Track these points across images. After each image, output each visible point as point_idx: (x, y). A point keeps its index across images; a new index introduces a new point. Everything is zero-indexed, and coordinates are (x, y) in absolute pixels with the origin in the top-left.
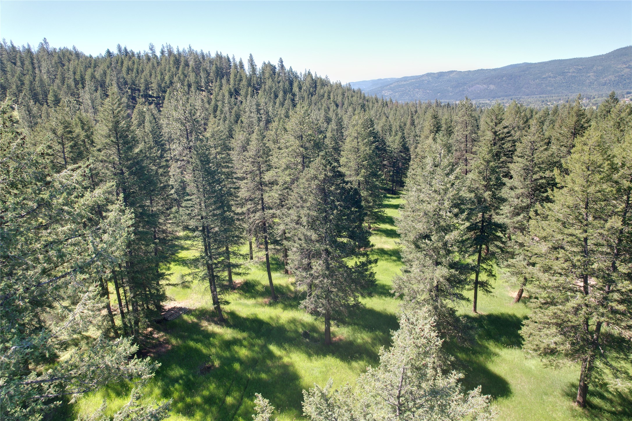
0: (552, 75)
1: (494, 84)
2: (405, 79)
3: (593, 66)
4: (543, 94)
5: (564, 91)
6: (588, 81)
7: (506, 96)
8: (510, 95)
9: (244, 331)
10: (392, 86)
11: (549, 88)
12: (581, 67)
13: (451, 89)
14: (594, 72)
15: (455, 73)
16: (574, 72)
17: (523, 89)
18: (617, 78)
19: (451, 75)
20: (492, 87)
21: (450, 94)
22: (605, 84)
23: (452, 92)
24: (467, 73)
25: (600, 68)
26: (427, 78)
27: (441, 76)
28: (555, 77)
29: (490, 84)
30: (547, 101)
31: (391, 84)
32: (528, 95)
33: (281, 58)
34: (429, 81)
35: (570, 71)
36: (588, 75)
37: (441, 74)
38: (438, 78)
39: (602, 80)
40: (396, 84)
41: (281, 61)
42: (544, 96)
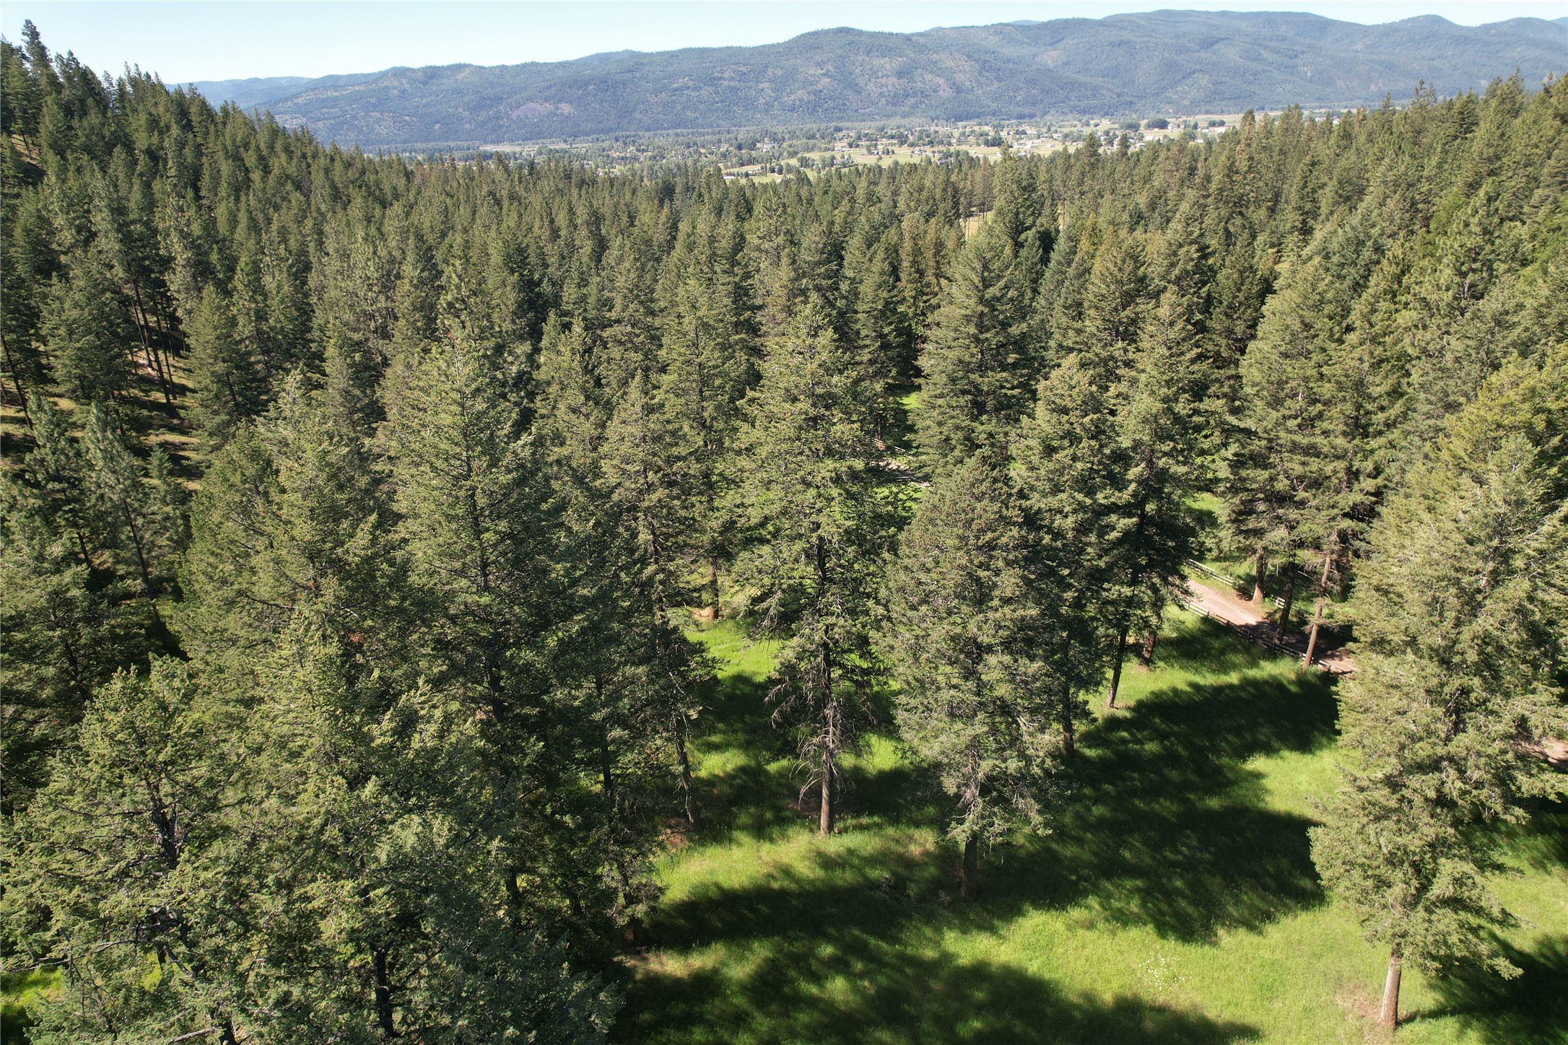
0: (691, 84)
1: (570, 103)
3: (766, 67)
4: (679, 126)
5: (721, 122)
6: (762, 101)
7: (603, 131)
8: (610, 130)
10: (300, 101)
11: (690, 115)
12: (743, 69)
13: (467, 113)
15: (468, 71)
16: (732, 79)
19: (460, 77)
20: (566, 108)
21: (467, 126)
23: (470, 122)
24: (497, 71)
26: (396, 83)
27: (432, 77)
28: (698, 89)
29: (560, 101)
30: (695, 144)
31: (297, 96)
32: (649, 130)
34: (404, 92)
35: (726, 75)
36: (761, 86)
37: (432, 73)
38: (425, 83)
39: (788, 100)
40: (311, 95)
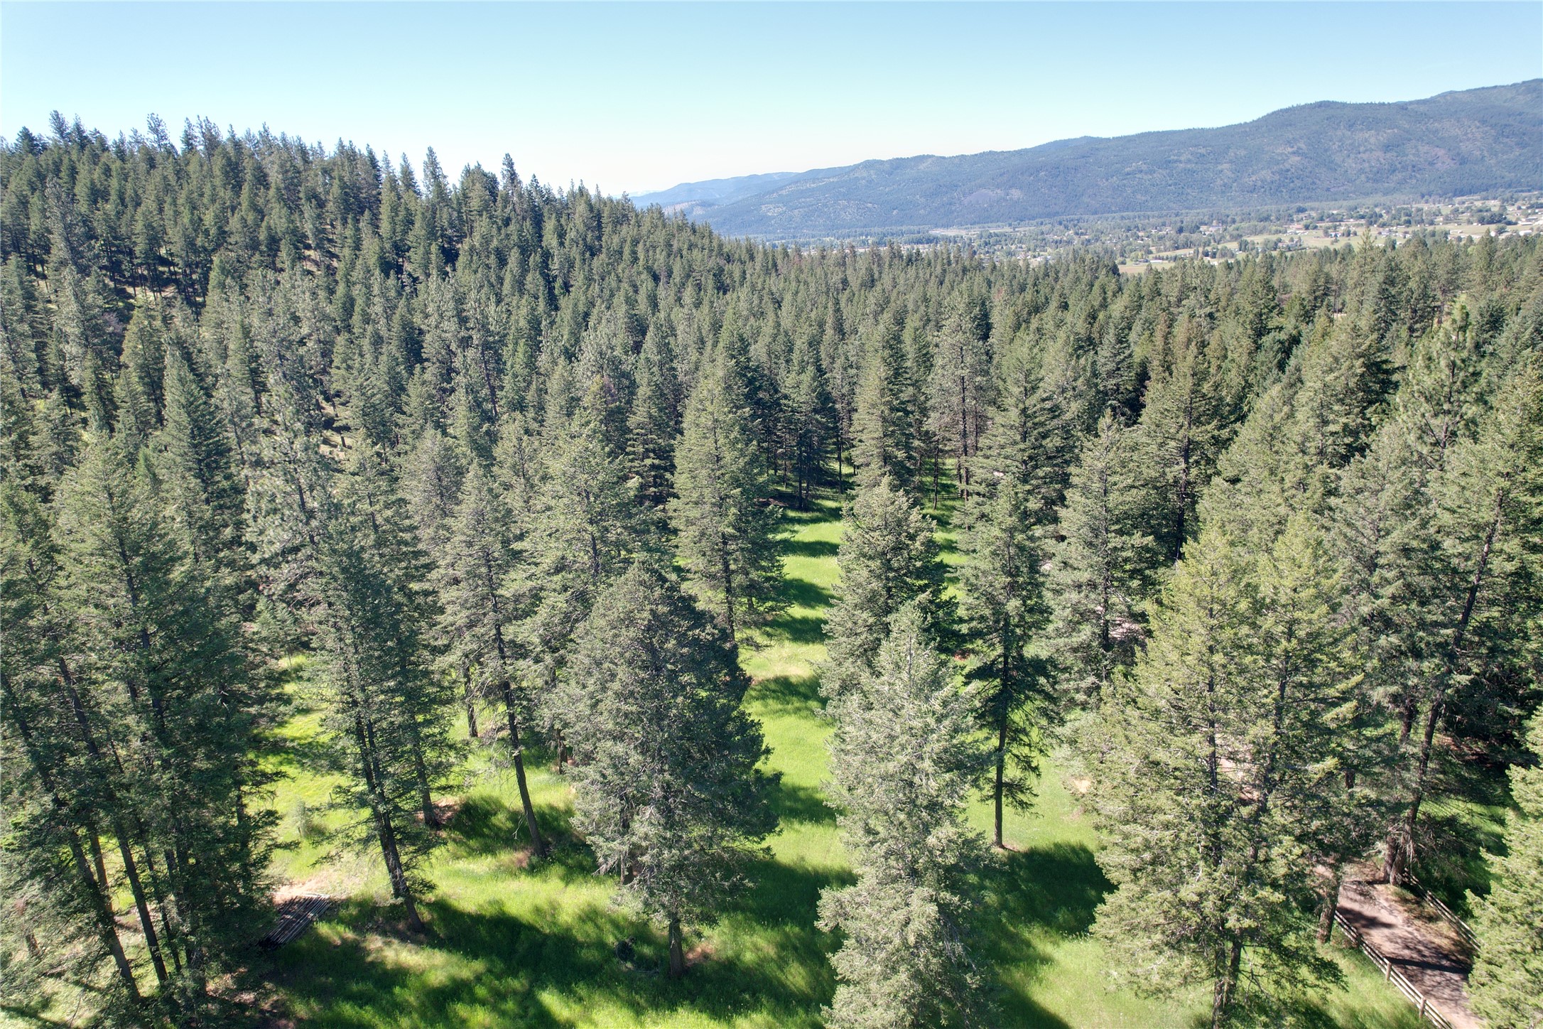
0: (1144, 167)
1: (1021, 188)
2: (814, 175)
3: (1228, 148)
4: (1127, 210)
5: (1171, 205)
6: (1219, 182)
7: (1049, 215)
8: (1057, 214)
9: (476, 957)
10: (784, 192)
11: (1140, 197)
12: (1202, 151)
13: (923, 200)
14: (1231, 162)
15: (930, 161)
16: (1189, 161)
17: (1085, 199)
18: (1277, 177)
19: (922, 167)
20: (1016, 194)
21: (922, 212)
22: (1253, 189)
23: (924, 208)
24: (957, 161)
25: (1242, 153)
26: (865, 175)
27: (897, 168)
28: (1151, 172)
29: (1011, 187)
30: (1136, 227)
31: (781, 188)
32: (1096, 213)
33: (508, 155)
34: (870, 182)
35: (1182, 159)
36: (1220, 167)
37: (898, 165)
38: (890, 174)
39: (1249, 181)
40: (794, 187)
41: (510, 164)
42: (1131, 214)
